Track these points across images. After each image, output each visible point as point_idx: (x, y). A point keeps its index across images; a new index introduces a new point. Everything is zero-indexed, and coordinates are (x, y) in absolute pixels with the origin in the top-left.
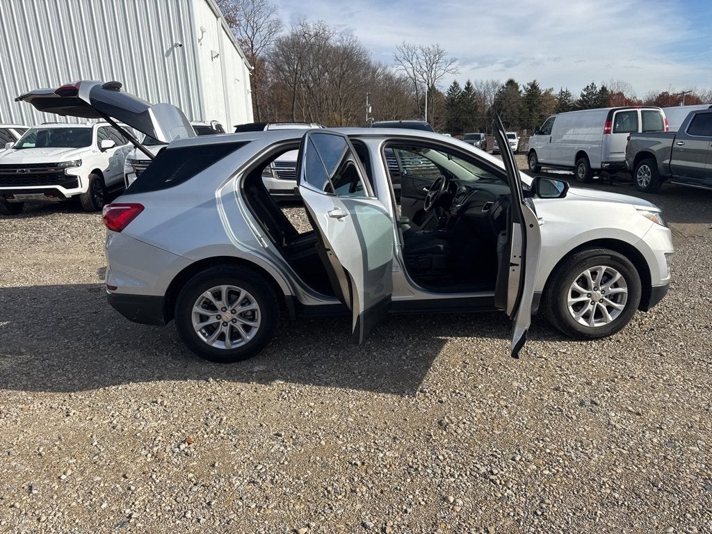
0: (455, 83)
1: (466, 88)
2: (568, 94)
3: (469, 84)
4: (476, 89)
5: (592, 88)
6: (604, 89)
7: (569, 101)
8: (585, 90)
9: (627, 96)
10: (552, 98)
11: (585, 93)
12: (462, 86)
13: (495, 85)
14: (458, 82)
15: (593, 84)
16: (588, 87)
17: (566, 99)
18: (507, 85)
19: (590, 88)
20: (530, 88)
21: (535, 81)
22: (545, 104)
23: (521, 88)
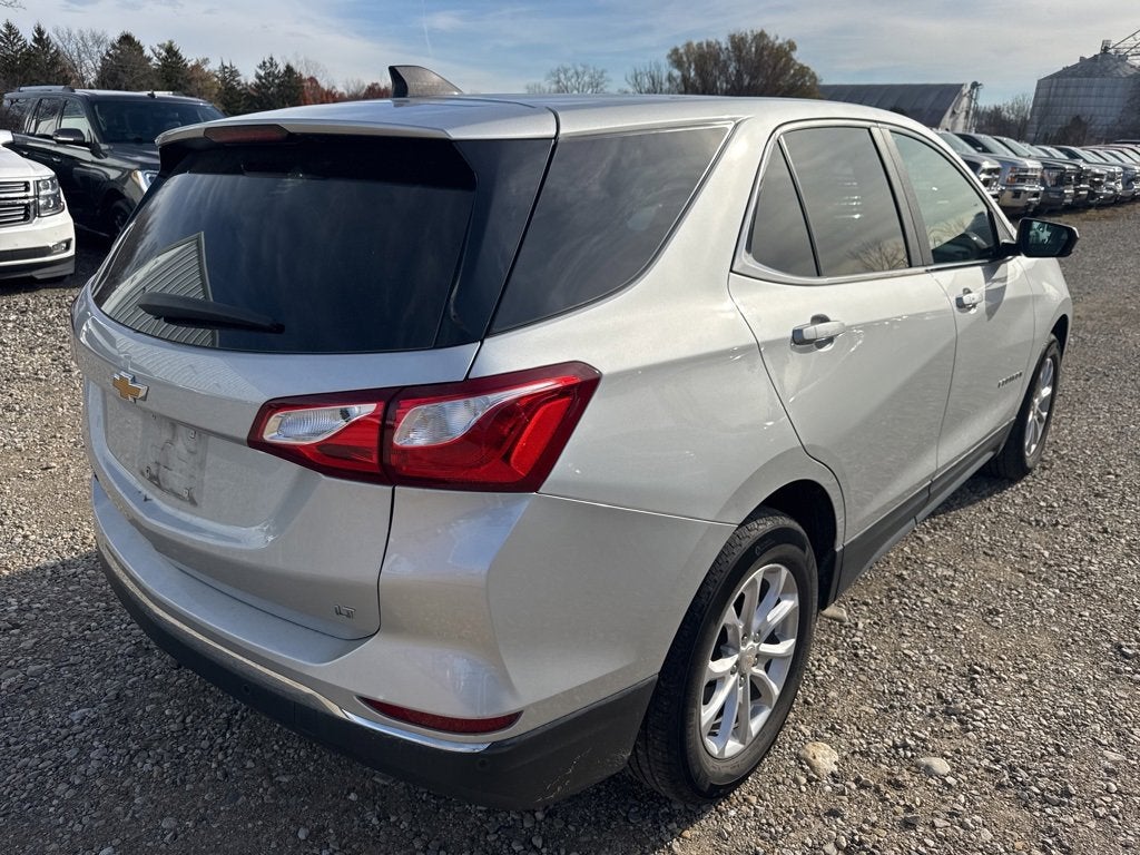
0: (9, 26)
1: (35, 40)
2: (234, 73)
3: (40, 31)
4: (60, 44)
5: (272, 65)
6: (289, 69)
7: (238, 84)
8: (260, 67)
9: (324, 84)
10: (208, 76)
11: (262, 73)
12: (28, 36)
13: (98, 41)
14: (16, 25)
15: (272, 59)
16: (264, 63)
17: (233, 80)
18: (120, 42)
19: (268, 64)
20: (164, 54)
21: (171, 43)
22: (199, 85)
23: (148, 52)
